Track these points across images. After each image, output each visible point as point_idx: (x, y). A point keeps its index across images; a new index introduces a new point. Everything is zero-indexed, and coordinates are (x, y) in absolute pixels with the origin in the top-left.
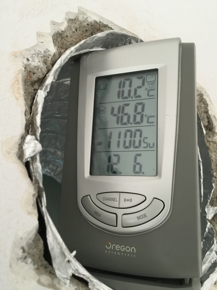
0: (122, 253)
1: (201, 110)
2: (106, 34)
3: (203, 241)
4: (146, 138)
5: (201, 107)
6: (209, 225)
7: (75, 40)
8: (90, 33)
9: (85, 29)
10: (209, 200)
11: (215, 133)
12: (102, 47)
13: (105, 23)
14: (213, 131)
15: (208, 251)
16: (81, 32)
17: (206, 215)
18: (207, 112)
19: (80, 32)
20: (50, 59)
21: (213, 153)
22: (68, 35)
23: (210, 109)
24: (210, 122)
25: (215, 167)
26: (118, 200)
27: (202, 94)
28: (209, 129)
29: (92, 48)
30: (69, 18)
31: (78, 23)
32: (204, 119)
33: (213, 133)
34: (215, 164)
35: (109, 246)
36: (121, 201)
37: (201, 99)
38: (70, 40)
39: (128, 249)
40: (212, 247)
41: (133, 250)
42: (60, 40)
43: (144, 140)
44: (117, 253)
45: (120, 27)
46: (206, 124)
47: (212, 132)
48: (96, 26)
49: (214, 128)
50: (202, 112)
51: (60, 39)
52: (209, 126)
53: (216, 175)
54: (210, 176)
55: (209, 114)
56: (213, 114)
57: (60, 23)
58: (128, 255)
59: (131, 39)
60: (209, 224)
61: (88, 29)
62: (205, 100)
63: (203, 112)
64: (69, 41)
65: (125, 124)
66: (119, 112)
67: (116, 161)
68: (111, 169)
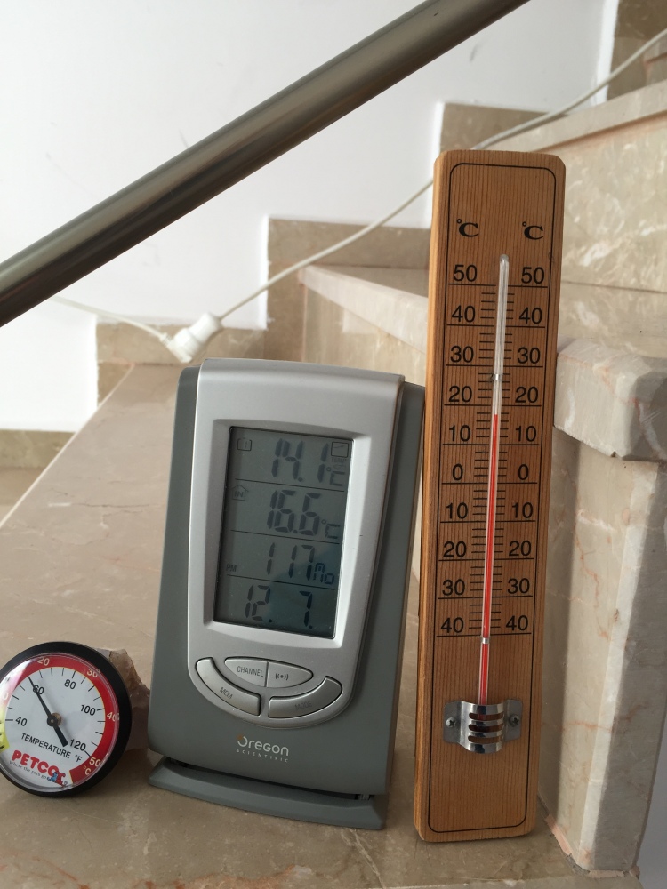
0: (266, 755)
26: (264, 674)
35: (243, 742)
39: (276, 749)
41: (285, 751)
43: (316, 567)
58: (276, 758)
65: (283, 530)
66: (273, 504)
67: (263, 599)
68: (254, 613)
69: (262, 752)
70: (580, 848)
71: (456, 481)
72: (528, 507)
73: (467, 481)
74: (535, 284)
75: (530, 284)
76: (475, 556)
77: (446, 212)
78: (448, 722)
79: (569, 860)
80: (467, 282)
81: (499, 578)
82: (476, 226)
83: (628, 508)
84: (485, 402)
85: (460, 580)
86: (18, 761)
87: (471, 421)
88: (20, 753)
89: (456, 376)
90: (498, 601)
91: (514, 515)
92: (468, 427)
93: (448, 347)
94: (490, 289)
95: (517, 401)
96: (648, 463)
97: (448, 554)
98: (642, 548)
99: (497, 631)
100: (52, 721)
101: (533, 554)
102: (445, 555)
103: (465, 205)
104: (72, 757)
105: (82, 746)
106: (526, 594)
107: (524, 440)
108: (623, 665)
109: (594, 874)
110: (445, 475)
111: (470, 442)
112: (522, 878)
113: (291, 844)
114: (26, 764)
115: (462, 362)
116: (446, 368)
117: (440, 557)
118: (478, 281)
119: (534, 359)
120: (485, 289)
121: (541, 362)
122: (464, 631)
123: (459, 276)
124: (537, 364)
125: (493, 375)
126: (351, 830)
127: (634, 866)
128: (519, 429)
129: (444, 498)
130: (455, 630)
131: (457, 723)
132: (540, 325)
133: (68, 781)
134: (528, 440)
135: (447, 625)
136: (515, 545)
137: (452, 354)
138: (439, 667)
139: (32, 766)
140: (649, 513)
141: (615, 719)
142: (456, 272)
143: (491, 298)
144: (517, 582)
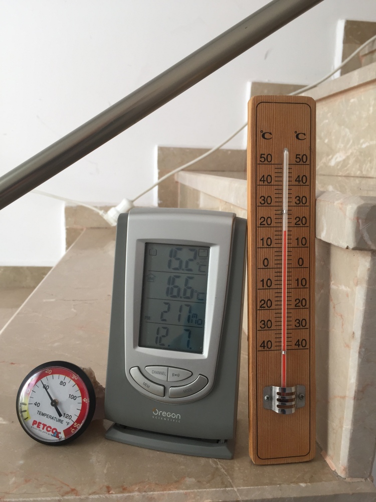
0: (168, 419)
26: (166, 374)
35: (156, 412)
39: (173, 416)
41: (178, 416)
43: (193, 316)
44: (163, 419)
58: (174, 420)
65: (175, 297)
66: (169, 283)
67: (165, 334)
68: (160, 341)
69: (166, 417)
70: (340, 466)
71: (265, 267)
72: (304, 281)
73: (271, 267)
74: (303, 163)
75: (300, 163)
76: (277, 307)
77: (255, 127)
78: (266, 398)
79: (334, 473)
80: (267, 163)
81: (290, 319)
82: (271, 134)
83: (357, 277)
84: (279, 225)
85: (269, 320)
86: (35, 426)
87: (272, 235)
88: (36, 422)
89: (263, 212)
90: (290, 331)
91: (296, 285)
92: (270, 238)
93: (258, 197)
94: (279, 166)
95: (296, 224)
96: (366, 252)
97: (263, 306)
98: (365, 298)
99: (290, 348)
100: (54, 403)
101: (307, 306)
102: (261, 307)
103: (264, 123)
104: (64, 423)
105: (69, 417)
106: (305, 327)
107: (300, 245)
108: (358, 362)
109: (348, 480)
110: (259, 264)
111: (272, 246)
112: (309, 482)
113: (183, 467)
114: (39, 428)
115: (266, 204)
116: (258, 207)
117: (258, 308)
118: (273, 162)
119: (304, 202)
120: (276, 166)
121: (308, 204)
122: (272, 347)
123: (263, 160)
124: (306, 205)
125: (282, 211)
126: (215, 460)
127: (370, 476)
128: (297, 239)
129: (259, 276)
130: (268, 347)
131: (270, 398)
132: (306, 184)
133: (62, 436)
134: (302, 244)
135: (263, 345)
136: (298, 301)
137: (260, 200)
138: (260, 367)
139: (43, 429)
140: (368, 279)
141: (355, 392)
142: (261, 157)
143: (280, 170)
144: (299, 321)
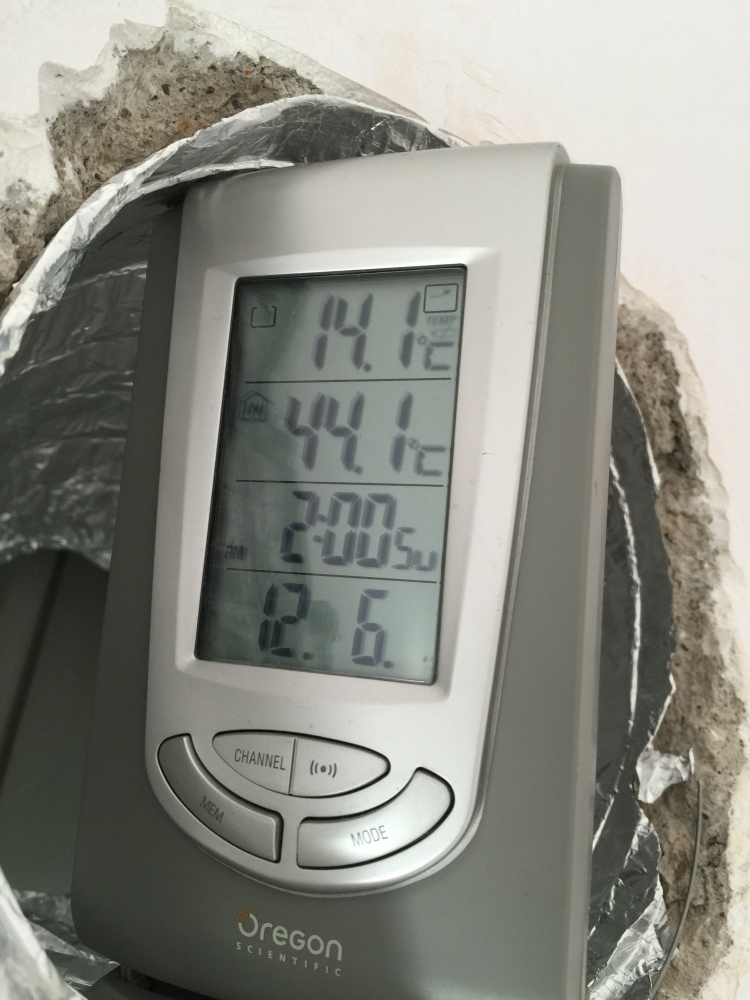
0: (295, 959)
1: (653, 394)
2: (281, 109)
3: (617, 886)
4: (409, 531)
5: (653, 381)
6: (645, 827)
7: (162, 127)
8: (224, 99)
9: (200, 85)
10: (652, 733)
11: (698, 483)
12: (273, 156)
13: (284, 62)
14: (690, 474)
15: (628, 927)
16: (189, 97)
17: (638, 788)
18: (672, 404)
19: (184, 95)
20: (32, 220)
21: (684, 556)
22: (131, 110)
23: (687, 393)
24: (681, 441)
25: (685, 611)
26: (287, 764)
27: (661, 334)
28: (677, 466)
29: (227, 160)
30: (130, 47)
31: (170, 65)
32: (661, 428)
33: (689, 483)
34: (688, 600)
35: (249, 927)
36: (297, 769)
37: (655, 353)
38: (140, 130)
39: (315, 945)
40: (646, 911)
41: (334, 948)
42: (88, 135)
43: (399, 538)
44: (276, 956)
45: (343, 80)
46: (668, 447)
47: (687, 477)
48: (247, 73)
49: (695, 463)
50: (654, 402)
51: (91, 129)
52: (678, 455)
53: (686, 638)
54: (665, 644)
55: (679, 412)
56: (694, 412)
57: (85, 72)
58: (316, 966)
59: (386, 126)
60: (644, 820)
61: (217, 84)
62: (668, 355)
63: (658, 403)
64: (138, 134)
66: (317, 421)
68: (276, 640)
69: (287, 949)
